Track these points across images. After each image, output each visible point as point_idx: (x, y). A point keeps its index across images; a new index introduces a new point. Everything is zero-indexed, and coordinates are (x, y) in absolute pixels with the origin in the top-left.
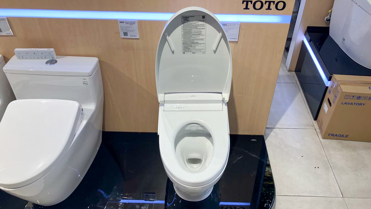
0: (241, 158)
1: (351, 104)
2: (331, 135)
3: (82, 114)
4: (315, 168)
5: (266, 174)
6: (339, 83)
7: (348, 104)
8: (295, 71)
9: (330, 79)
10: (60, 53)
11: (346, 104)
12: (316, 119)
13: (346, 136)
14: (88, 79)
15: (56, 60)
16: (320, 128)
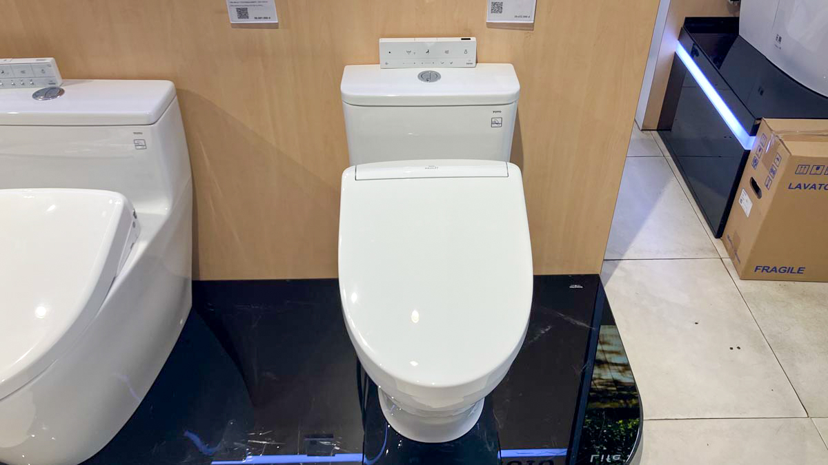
0: (547, 330)
1: (812, 187)
2: (762, 268)
3: (134, 225)
4: (732, 349)
5: (595, 385)
6: (780, 137)
7: (805, 188)
8: (657, 130)
9: (753, 131)
10: (71, 72)
11: (800, 188)
12: (719, 234)
13: (799, 270)
14: (147, 133)
15: (62, 87)
16: (733, 253)
